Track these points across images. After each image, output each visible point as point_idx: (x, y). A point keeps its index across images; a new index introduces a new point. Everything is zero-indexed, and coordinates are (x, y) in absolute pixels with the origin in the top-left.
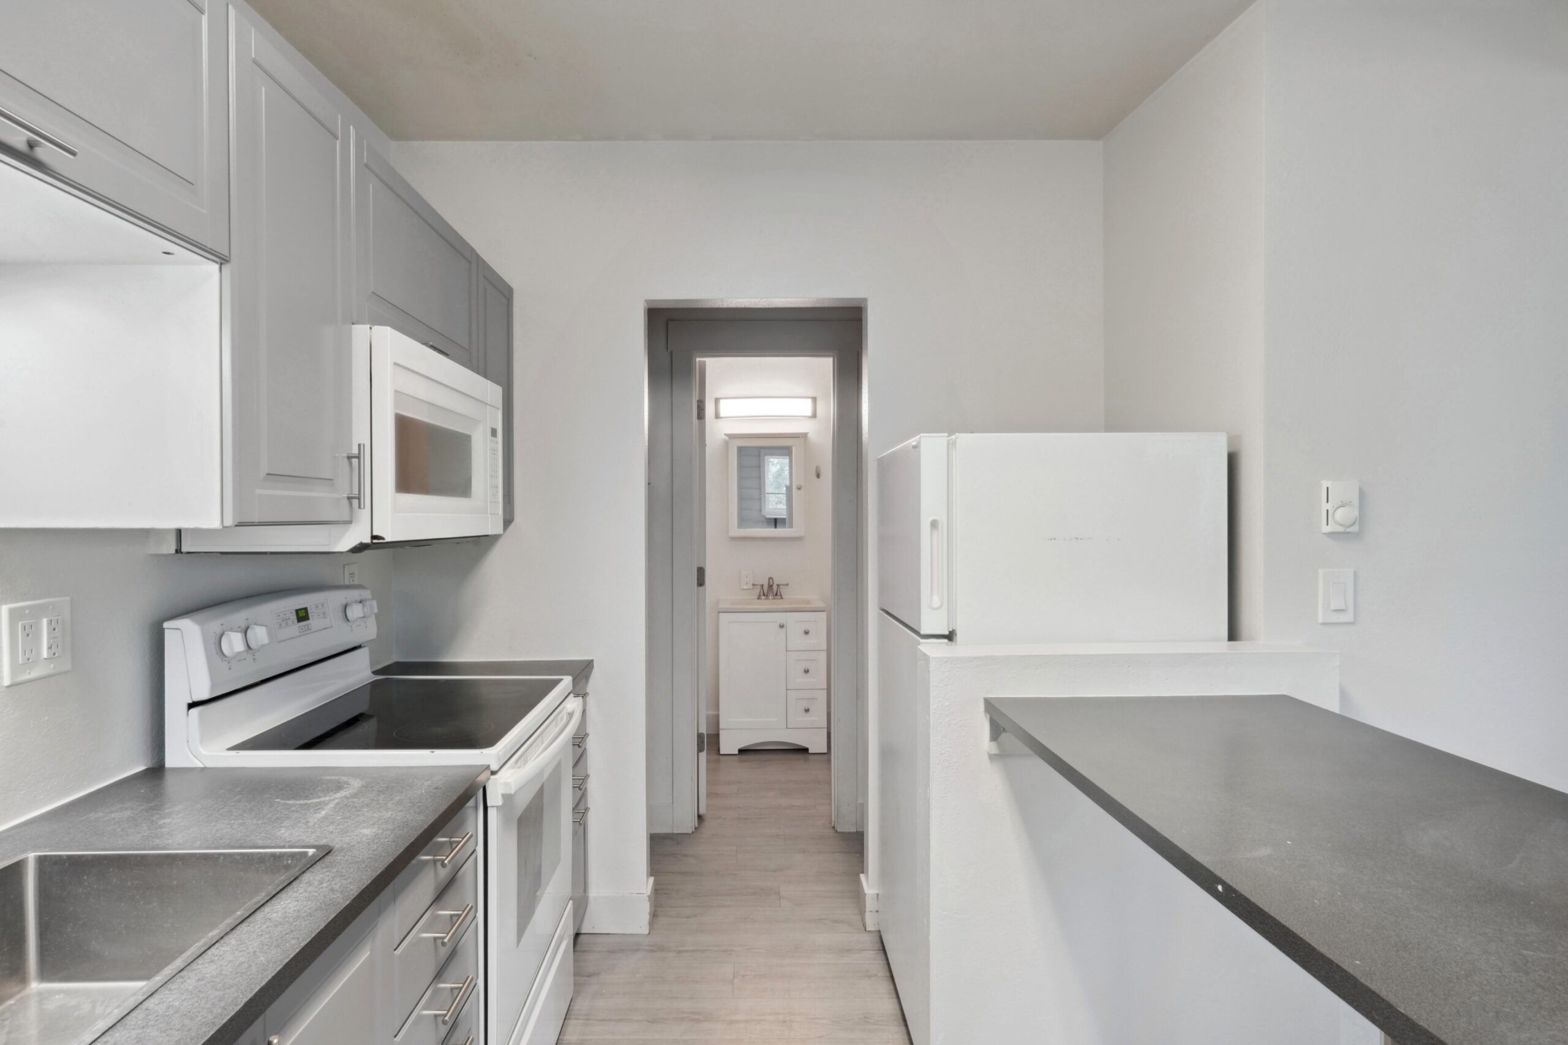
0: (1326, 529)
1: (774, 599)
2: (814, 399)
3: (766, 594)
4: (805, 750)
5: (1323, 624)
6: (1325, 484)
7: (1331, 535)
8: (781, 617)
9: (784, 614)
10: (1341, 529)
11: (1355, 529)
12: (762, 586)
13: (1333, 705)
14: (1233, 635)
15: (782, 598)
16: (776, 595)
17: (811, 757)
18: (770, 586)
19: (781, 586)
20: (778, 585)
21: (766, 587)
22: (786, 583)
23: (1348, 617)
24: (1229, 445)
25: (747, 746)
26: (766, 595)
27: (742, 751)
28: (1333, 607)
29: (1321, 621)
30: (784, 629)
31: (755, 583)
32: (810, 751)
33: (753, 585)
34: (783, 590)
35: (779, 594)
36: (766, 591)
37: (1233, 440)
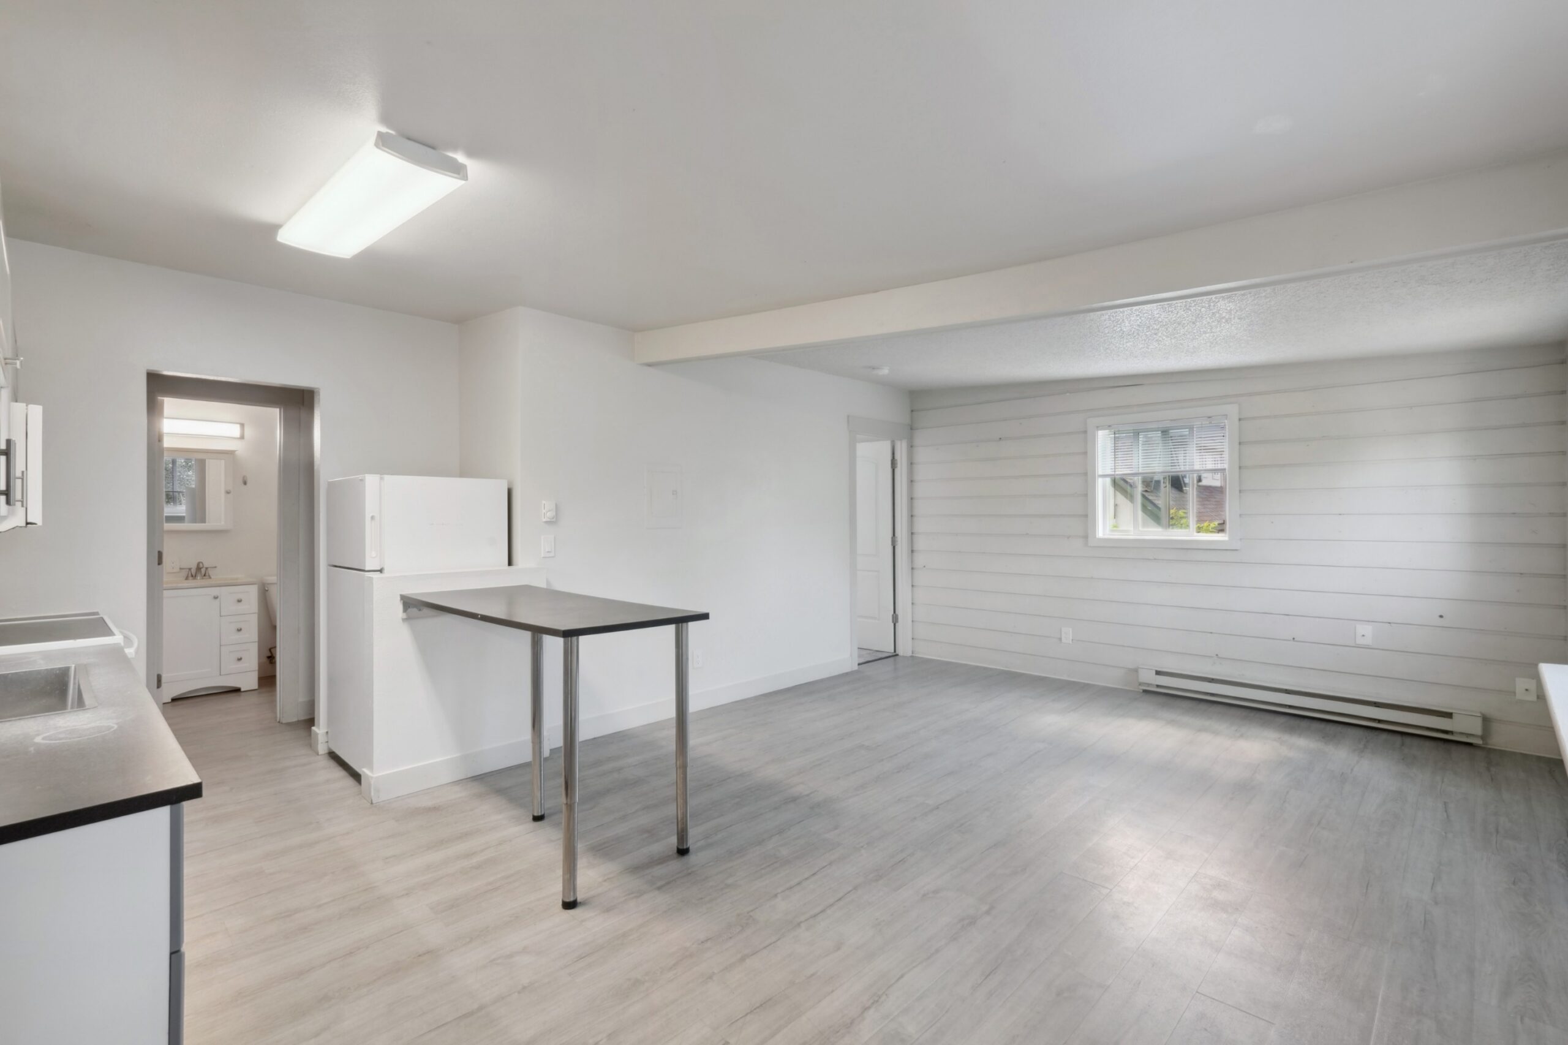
0: (544, 520)
1: (203, 579)
2: (242, 425)
3: (194, 575)
4: (237, 690)
5: (543, 557)
6: (544, 502)
7: (546, 522)
8: (215, 591)
9: (218, 588)
10: (549, 520)
11: (554, 520)
12: (190, 569)
13: (543, 585)
14: (510, 563)
15: (210, 578)
16: (205, 575)
17: (243, 694)
18: (199, 569)
19: (209, 569)
20: (207, 568)
21: (193, 571)
22: (214, 565)
23: (552, 554)
24: (508, 485)
25: (179, 695)
26: (194, 577)
27: (174, 700)
28: (547, 551)
29: (543, 556)
30: (218, 600)
31: (182, 567)
32: (242, 690)
33: (181, 569)
34: (210, 572)
35: (207, 574)
36: (194, 574)
37: (510, 483)
